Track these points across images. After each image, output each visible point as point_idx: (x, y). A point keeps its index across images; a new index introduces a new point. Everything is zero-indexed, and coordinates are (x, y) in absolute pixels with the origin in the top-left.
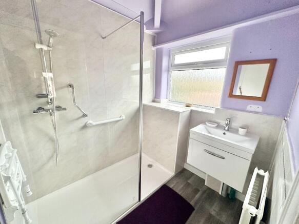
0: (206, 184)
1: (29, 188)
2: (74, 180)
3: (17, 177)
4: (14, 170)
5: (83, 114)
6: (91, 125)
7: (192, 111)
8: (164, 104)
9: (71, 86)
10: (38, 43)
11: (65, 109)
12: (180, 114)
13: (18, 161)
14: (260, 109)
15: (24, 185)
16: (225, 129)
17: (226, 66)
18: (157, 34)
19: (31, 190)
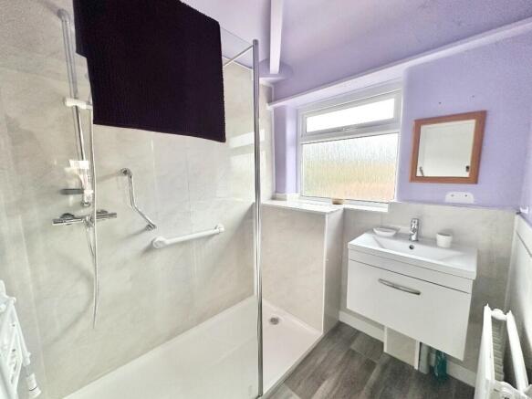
0: (385, 350)
1: (34, 381)
2: (127, 358)
3: (12, 357)
4: (6, 342)
5: (147, 224)
6: (161, 245)
7: (345, 211)
8: (292, 200)
9: (126, 172)
10: (71, 97)
11: (113, 215)
12: (327, 216)
13: (17, 322)
14: (470, 198)
15: (24, 373)
16: (410, 239)
17: (399, 130)
18: (276, 84)
19: (38, 385)
